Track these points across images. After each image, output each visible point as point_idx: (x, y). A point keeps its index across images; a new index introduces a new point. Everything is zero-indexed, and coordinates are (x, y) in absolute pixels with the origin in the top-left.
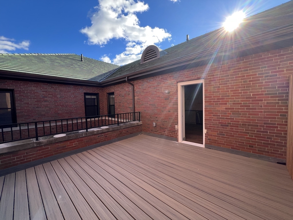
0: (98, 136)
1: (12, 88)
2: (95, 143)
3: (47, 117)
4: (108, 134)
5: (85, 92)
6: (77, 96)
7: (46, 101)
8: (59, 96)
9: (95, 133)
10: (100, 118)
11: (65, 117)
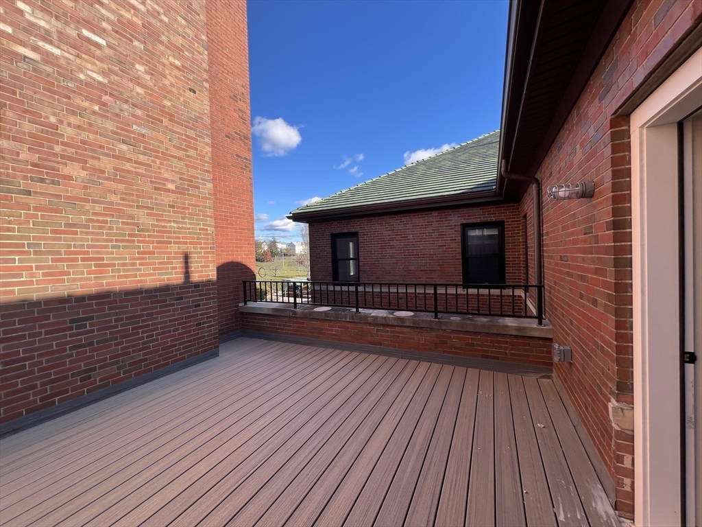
0: (378, 331)
1: (356, 230)
2: (372, 343)
3: (394, 276)
4: (402, 333)
5: (465, 222)
6: (445, 235)
7: (392, 247)
8: (410, 237)
9: (370, 320)
10: (508, 292)
11: (420, 278)
